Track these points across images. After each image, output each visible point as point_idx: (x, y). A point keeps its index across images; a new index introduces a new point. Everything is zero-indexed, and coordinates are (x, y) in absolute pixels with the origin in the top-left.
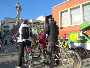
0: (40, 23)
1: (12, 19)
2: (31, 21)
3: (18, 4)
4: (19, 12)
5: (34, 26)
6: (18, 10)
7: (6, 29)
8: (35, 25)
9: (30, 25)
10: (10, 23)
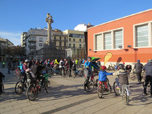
0: (79, 35)
1: (39, 30)
2: (66, 32)
3: (49, 14)
4: (50, 25)
5: (70, 39)
6: (49, 23)
7: (32, 45)
8: (72, 39)
9: (65, 38)
10: (37, 37)
